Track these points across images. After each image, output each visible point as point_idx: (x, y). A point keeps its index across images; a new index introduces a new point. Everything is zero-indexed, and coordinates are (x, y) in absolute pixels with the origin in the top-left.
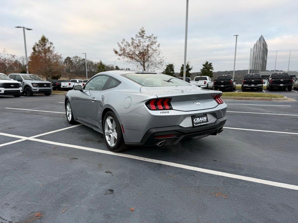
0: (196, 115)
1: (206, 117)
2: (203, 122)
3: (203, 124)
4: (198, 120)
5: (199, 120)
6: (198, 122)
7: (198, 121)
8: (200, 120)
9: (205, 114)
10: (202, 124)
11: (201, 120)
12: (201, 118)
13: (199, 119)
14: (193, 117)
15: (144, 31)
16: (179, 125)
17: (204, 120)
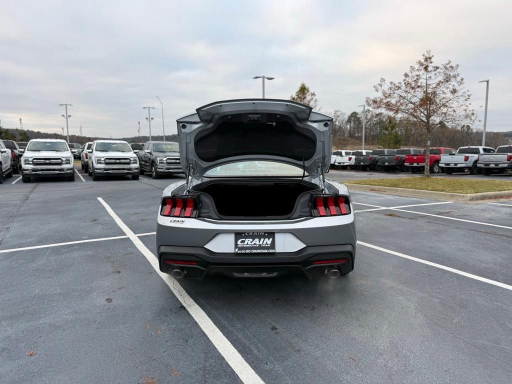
0: (244, 233)
1: (271, 239)
2: (260, 247)
3: (259, 251)
4: (248, 242)
5: (251, 242)
6: (247, 246)
7: (247, 244)
8: (253, 243)
10: (254, 251)
11: (255, 244)
12: (257, 240)
13: (251, 240)
14: (239, 235)
16: (203, 247)
17: (265, 243)
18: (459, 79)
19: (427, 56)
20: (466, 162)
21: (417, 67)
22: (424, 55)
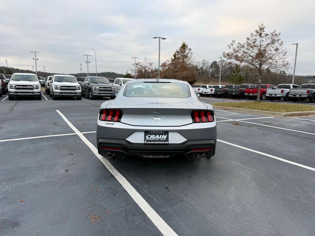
0: (150, 132)
1: (166, 136)
2: (159, 140)
3: (159, 143)
4: (153, 137)
5: (154, 137)
6: (152, 139)
7: (152, 138)
8: (155, 138)
9: (164, 132)
10: (156, 143)
11: (157, 138)
12: (158, 136)
13: (154, 136)
14: (147, 132)
15: (263, 29)
16: (125, 140)
17: (162, 138)
18: (280, 42)
19: (261, 27)
20: (282, 94)
21: (255, 33)
22: (259, 27)
